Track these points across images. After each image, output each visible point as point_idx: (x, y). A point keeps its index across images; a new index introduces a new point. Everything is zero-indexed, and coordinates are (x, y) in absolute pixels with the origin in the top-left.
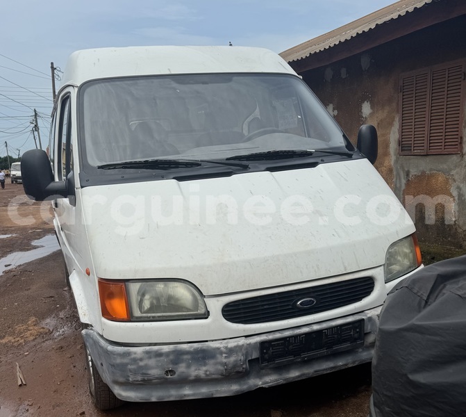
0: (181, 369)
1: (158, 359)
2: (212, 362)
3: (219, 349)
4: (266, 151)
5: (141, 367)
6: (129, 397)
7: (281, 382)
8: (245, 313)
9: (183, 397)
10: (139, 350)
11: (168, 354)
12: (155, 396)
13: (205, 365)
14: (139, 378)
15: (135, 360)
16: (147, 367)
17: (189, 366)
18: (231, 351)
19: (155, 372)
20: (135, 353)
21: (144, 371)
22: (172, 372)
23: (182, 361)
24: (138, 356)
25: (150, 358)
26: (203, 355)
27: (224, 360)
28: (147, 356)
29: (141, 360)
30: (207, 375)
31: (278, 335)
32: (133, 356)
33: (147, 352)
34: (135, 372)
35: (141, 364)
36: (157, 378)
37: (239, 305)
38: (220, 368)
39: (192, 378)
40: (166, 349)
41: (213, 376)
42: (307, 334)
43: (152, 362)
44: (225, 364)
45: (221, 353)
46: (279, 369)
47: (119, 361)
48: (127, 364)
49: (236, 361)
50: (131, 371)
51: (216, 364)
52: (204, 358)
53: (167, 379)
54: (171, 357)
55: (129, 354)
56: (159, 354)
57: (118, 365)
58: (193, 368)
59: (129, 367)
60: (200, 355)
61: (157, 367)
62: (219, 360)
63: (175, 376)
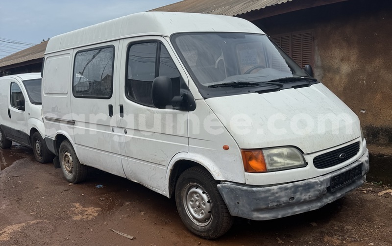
0: (298, 196)
1: (286, 191)
2: (313, 190)
3: (316, 182)
4: (285, 77)
5: (277, 197)
6: (265, 218)
7: (335, 199)
8: (321, 162)
9: (295, 213)
10: (275, 187)
11: (291, 188)
12: (280, 214)
13: (309, 192)
14: (275, 204)
15: (273, 194)
16: (280, 197)
17: (301, 194)
18: (322, 183)
19: (284, 199)
20: (273, 190)
21: (278, 200)
22: (293, 198)
23: (298, 191)
24: (275, 191)
25: (282, 191)
26: (308, 187)
27: (319, 188)
28: (280, 190)
29: (277, 193)
30: (310, 198)
31: (339, 172)
32: (272, 191)
33: (280, 188)
34: (273, 201)
35: (277, 195)
36: (285, 203)
37: (320, 158)
38: (317, 193)
39: (302, 200)
40: (289, 185)
41: (313, 198)
42: (339, 175)
43: (283, 194)
44: (320, 190)
45: (318, 184)
46: (333, 193)
47: (263, 195)
48: (269, 197)
49: (324, 188)
50: (270, 201)
51: (314, 191)
52: (309, 188)
53: (289, 203)
54: (293, 190)
55: (270, 190)
56: (286, 189)
57: (262, 198)
58: (303, 195)
59: (270, 198)
60: (307, 187)
61: (286, 196)
62: (316, 189)
63: (294, 200)
